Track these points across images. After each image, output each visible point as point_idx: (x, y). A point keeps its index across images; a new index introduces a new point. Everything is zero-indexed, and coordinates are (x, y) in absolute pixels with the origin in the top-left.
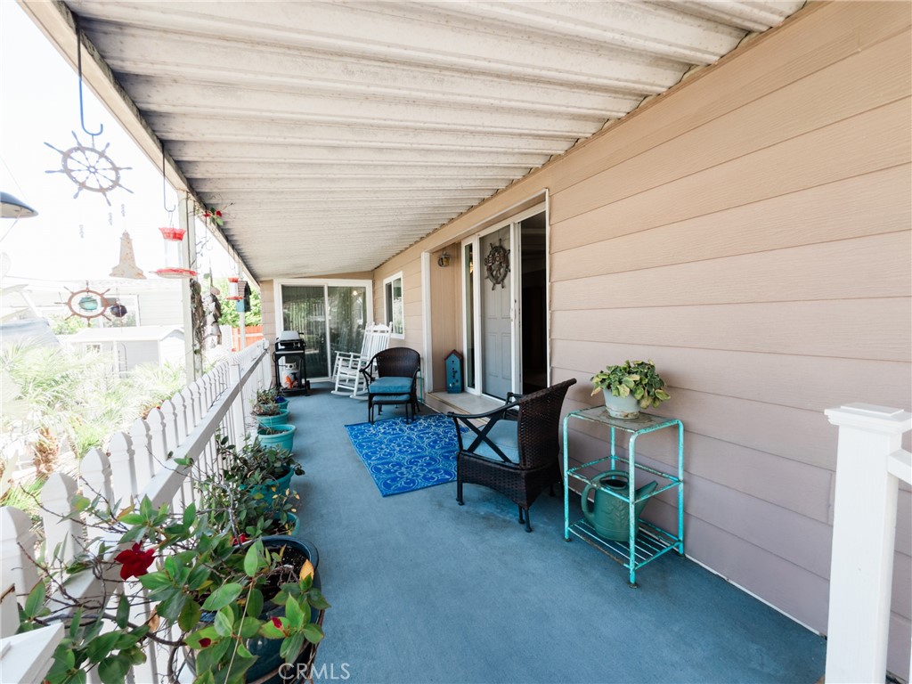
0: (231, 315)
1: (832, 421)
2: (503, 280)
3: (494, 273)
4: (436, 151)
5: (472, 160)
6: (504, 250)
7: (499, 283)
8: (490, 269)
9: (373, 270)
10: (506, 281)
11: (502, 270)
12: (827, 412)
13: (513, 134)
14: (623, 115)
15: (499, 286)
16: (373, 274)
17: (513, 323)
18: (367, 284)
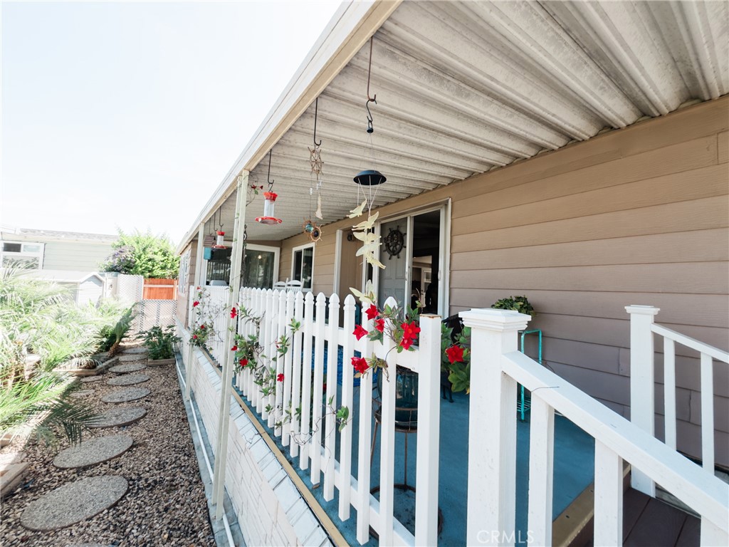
0: (141, 267)
1: (628, 312)
2: (399, 252)
3: (391, 248)
4: (400, 168)
5: (415, 176)
6: (401, 234)
7: (395, 255)
8: (388, 245)
9: (282, 240)
10: (401, 254)
11: (398, 246)
12: (626, 308)
13: (444, 166)
14: (504, 165)
15: (394, 257)
16: (283, 243)
17: (406, 282)
18: (276, 250)
